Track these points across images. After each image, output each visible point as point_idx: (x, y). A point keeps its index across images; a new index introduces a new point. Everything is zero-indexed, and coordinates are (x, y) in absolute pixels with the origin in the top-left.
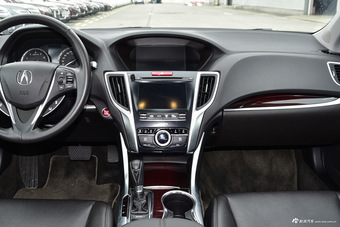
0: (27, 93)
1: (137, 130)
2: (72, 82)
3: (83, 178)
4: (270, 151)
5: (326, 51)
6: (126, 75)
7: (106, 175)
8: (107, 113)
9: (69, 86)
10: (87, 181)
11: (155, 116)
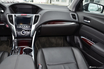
1: (16, 31)
3: (5, 46)
4: (56, 37)
5: (70, 11)
6: (13, 15)
8: (8, 26)
10: (6, 47)
11: (21, 27)
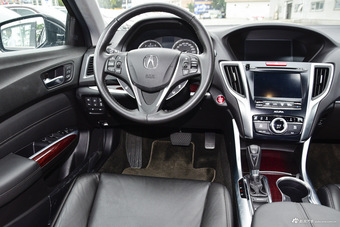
0: (153, 77)
1: (253, 117)
2: (196, 67)
3: (181, 162)
6: (242, 65)
7: (202, 160)
8: (221, 100)
9: (193, 71)
10: (185, 165)
11: (271, 104)
